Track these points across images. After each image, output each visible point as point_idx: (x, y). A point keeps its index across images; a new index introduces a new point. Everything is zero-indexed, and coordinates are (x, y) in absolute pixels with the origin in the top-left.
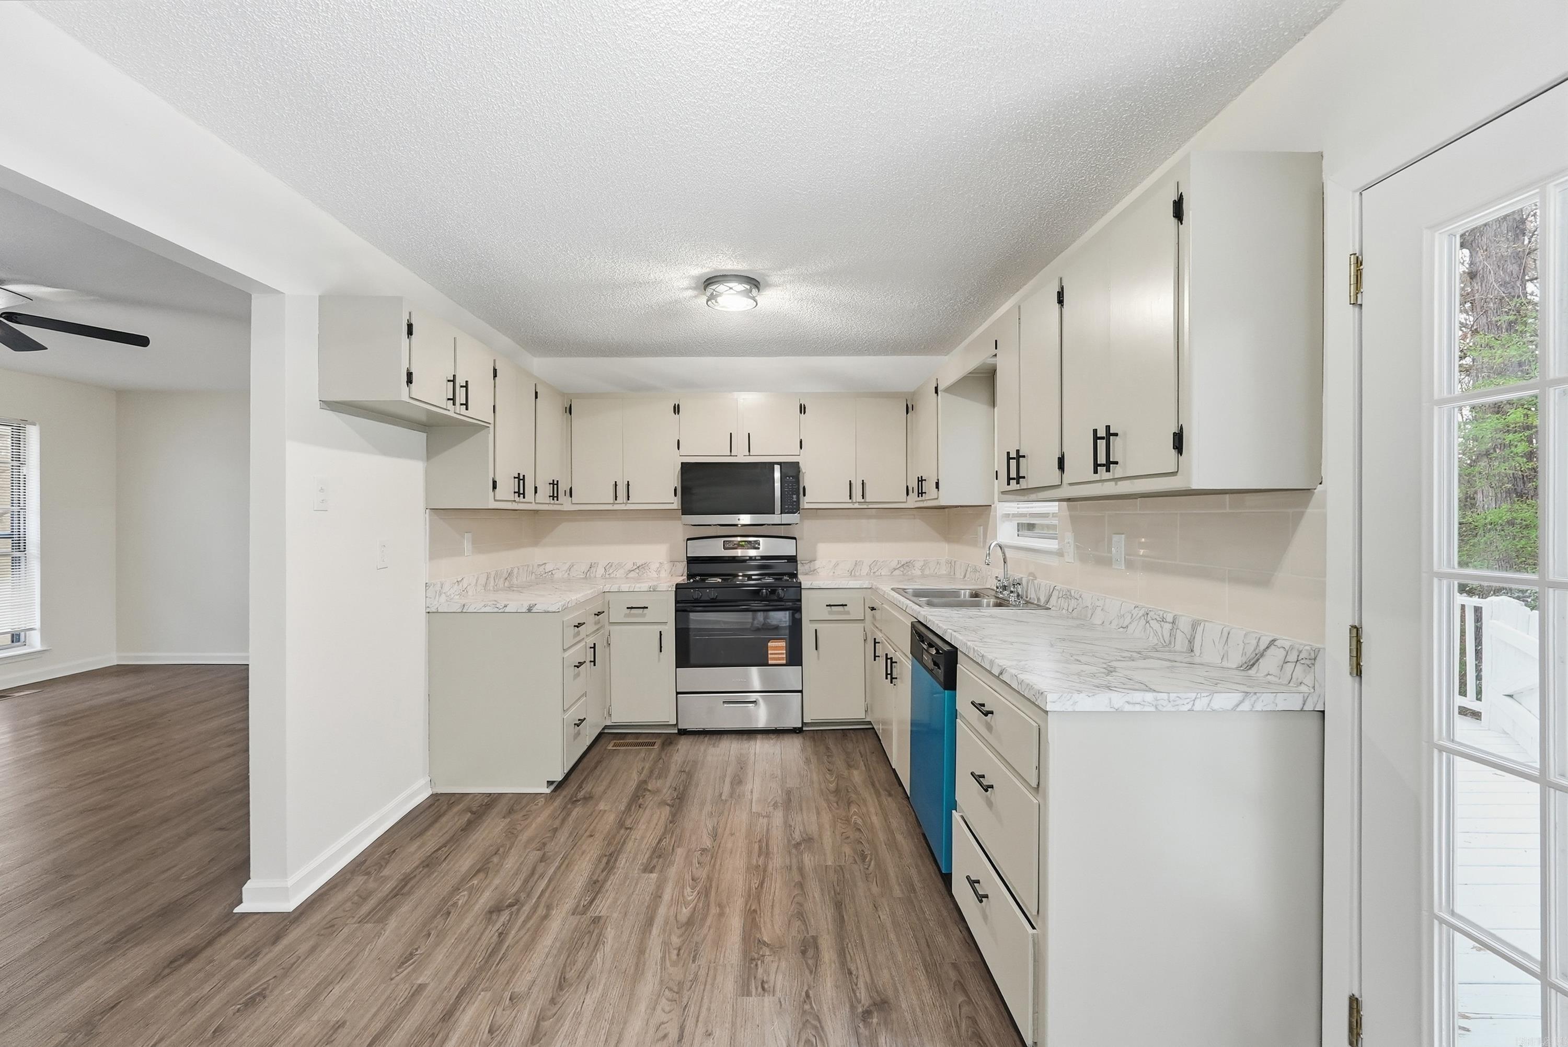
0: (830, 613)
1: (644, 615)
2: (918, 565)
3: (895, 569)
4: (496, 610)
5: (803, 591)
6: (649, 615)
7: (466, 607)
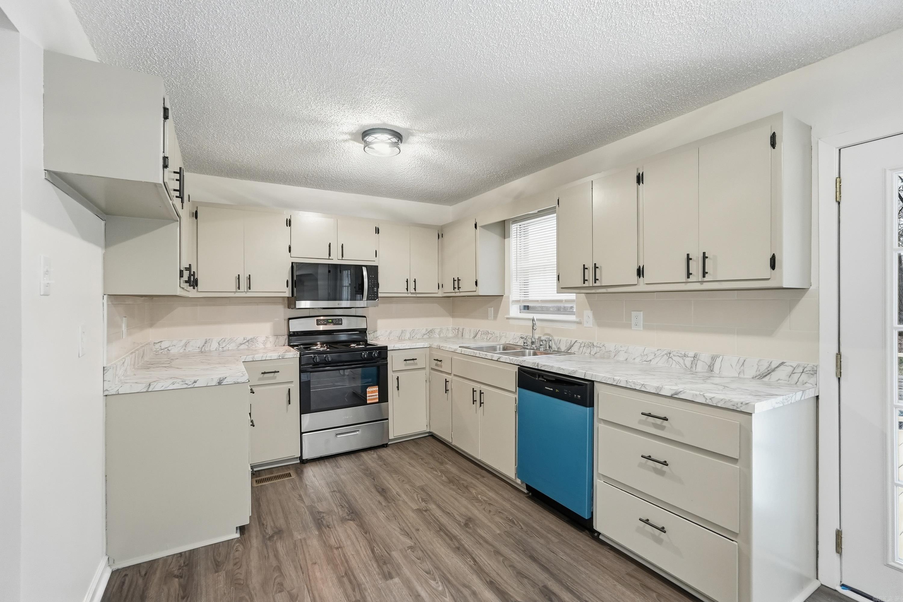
0: (406, 365)
1: (275, 378)
2: (437, 331)
3: (424, 334)
4: (185, 386)
5: (389, 352)
6: (279, 378)
7: (152, 387)
